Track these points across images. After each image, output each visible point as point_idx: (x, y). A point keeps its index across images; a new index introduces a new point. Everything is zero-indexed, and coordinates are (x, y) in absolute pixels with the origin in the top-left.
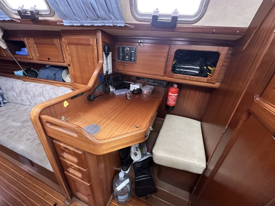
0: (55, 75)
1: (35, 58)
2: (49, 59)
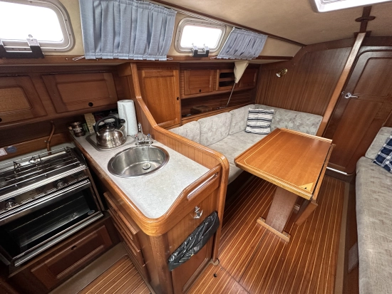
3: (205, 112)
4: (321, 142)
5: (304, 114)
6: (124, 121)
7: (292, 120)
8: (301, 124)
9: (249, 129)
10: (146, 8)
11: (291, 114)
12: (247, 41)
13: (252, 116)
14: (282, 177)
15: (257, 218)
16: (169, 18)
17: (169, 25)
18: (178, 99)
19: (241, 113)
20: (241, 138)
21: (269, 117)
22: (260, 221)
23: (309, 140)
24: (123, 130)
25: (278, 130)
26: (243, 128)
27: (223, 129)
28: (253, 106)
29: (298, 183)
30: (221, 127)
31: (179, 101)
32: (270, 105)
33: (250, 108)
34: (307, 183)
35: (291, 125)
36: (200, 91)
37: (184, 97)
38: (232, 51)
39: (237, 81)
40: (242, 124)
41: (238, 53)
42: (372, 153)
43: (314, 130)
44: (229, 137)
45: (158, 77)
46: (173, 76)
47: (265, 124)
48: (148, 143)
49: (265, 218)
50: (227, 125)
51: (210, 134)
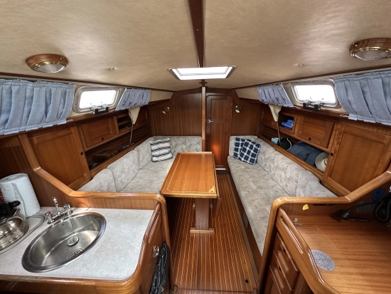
0: (308, 155)
1: (296, 133)
2: (310, 139)
3: (111, 157)
4: (206, 155)
5: (190, 137)
6: (18, 203)
7: (184, 143)
8: (191, 145)
9: (155, 159)
10: (44, 86)
11: (182, 139)
12: (138, 95)
13: (154, 147)
14: (197, 190)
15: (189, 230)
16: (68, 90)
17: (69, 96)
18: (82, 154)
19: (145, 148)
20: (152, 168)
21: (167, 145)
22: (193, 231)
23: (200, 156)
24: (18, 215)
25: (179, 154)
26: (149, 160)
27: (134, 166)
28: (152, 138)
29: (207, 190)
30: (132, 166)
31: (84, 156)
32: (165, 135)
33: (150, 141)
34: (211, 187)
35: (184, 147)
36: (103, 139)
37: (87, 149)
38: (127, 104)
39: (134, 123)
40: (148, 157)
41: (133, 104)
42: (231, 153)
43: (200, 147)
44: (141, 171)
45: (53, 139)
46: (71, 133)
47: (166, 151)
48: (66, 214)
49: (194, 226)
50: (136, 161)
51: (123, 176)
